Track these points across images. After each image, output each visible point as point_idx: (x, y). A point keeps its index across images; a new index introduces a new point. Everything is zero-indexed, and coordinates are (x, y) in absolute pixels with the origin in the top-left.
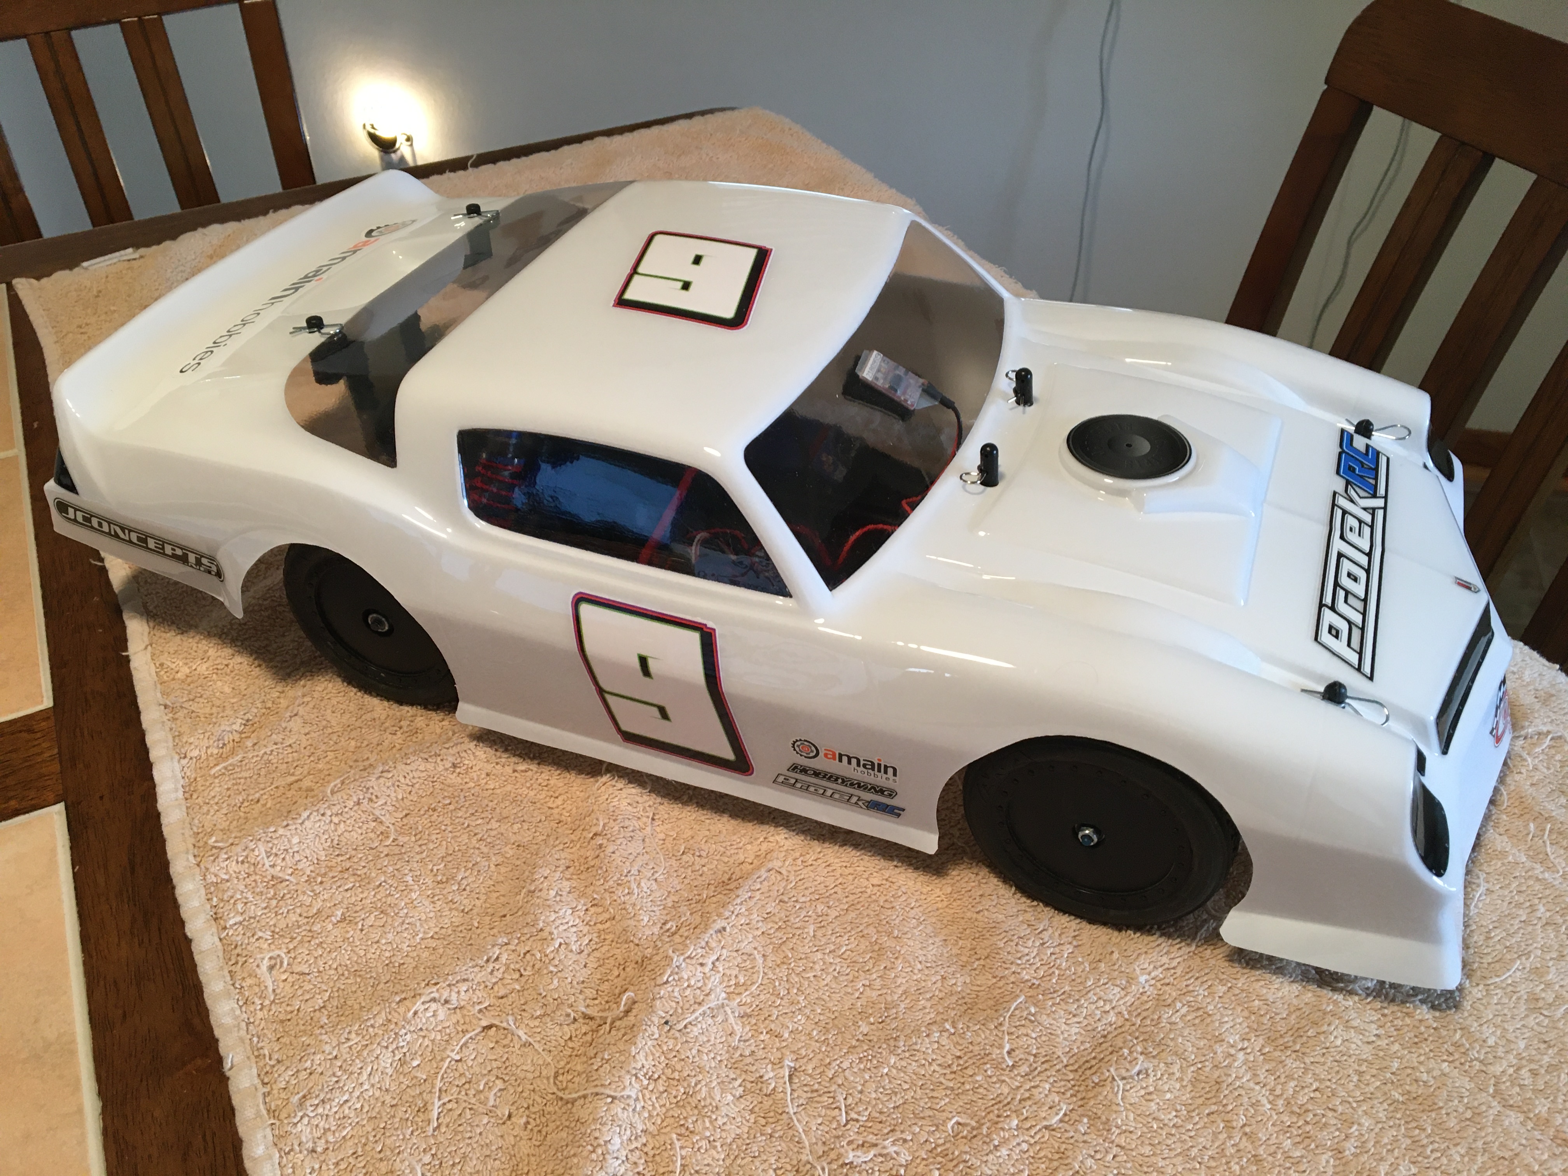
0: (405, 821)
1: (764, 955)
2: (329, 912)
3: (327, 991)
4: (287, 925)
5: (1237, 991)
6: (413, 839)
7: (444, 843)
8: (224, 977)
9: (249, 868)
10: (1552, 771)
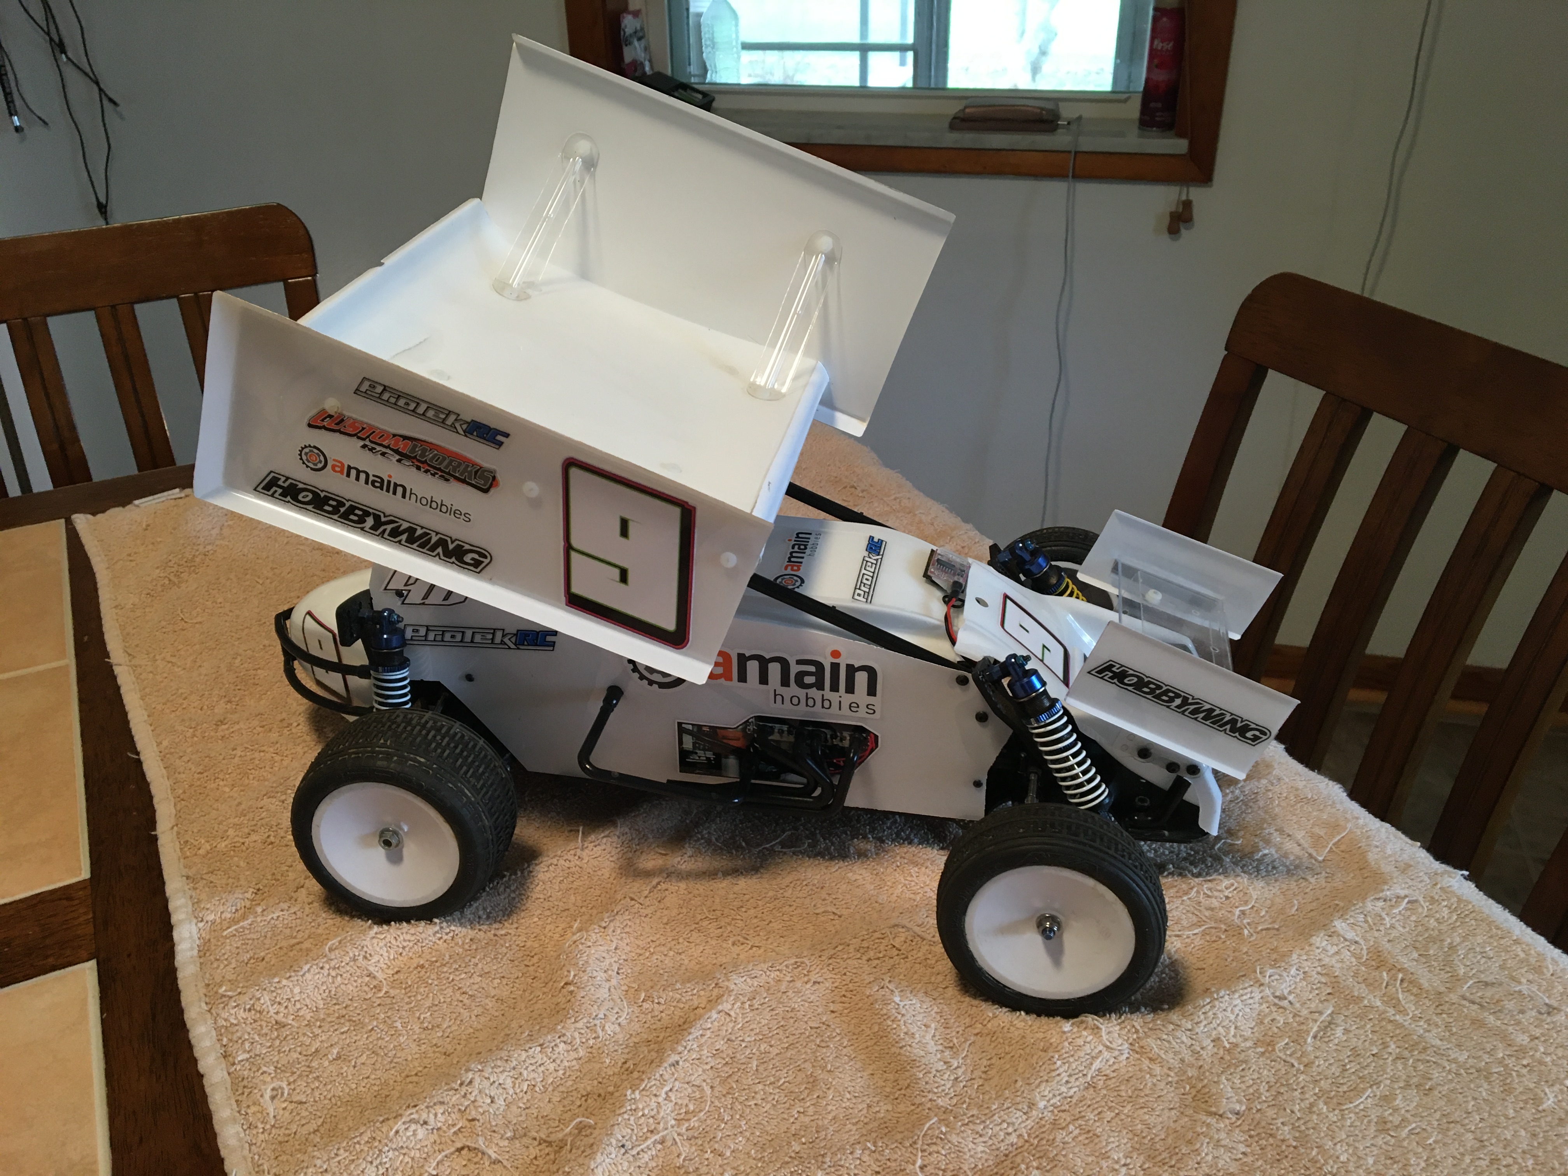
0: (396, 977)
1: (712, 1087)
2: (326, 1051)
3: (320, 1117)
4: (289, 1062)
5: (1123, 1117)
6: (403, 991)
7: (431, 995)
8: (231, 1105)
9: (255, 1015)
10: (1407, 929)
